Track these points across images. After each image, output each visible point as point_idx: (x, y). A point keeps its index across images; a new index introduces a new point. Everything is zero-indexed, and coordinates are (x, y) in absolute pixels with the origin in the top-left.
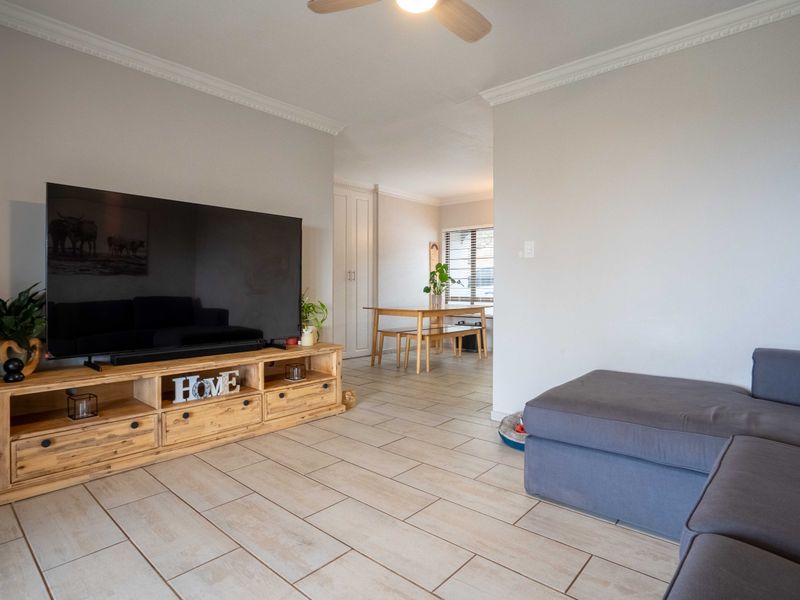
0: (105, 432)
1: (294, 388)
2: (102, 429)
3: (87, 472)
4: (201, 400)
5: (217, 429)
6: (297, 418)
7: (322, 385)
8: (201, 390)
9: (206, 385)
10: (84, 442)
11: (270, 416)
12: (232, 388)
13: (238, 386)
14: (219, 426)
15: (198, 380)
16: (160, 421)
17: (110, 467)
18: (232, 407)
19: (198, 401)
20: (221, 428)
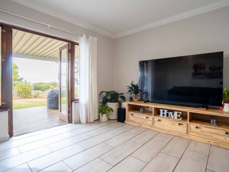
0: (142, 117)
1: (205, 127)
2: (141, 116)
3: (137, 124)
4: (167, 118)
5: (169, 129)
6: (206, 141)
7: (225, 132)
8: (168, 115)
9: (169, 114)
10: (138, 117)
11: (191, 133)
12: (178, 118)
13: (181, 118)
14: (170, 128)
15: (167, 112)
16: (153, 119)
17: (141, 125)
18: (175, 124)
19: (166, 118)
20: (170, 129)
